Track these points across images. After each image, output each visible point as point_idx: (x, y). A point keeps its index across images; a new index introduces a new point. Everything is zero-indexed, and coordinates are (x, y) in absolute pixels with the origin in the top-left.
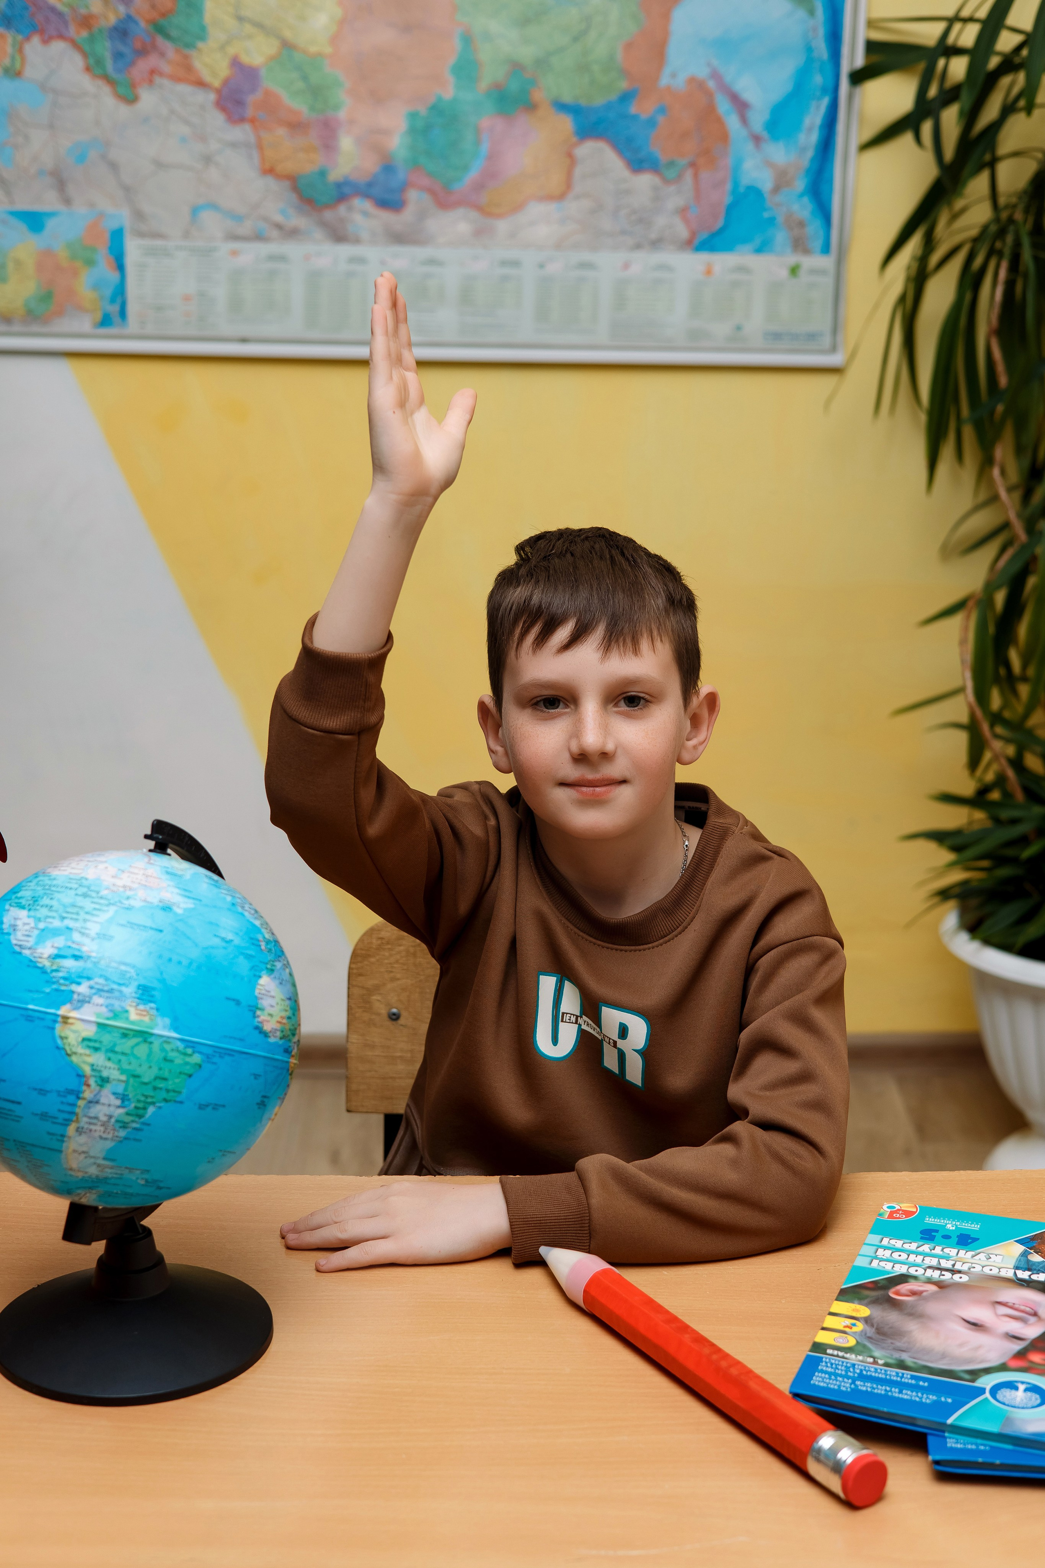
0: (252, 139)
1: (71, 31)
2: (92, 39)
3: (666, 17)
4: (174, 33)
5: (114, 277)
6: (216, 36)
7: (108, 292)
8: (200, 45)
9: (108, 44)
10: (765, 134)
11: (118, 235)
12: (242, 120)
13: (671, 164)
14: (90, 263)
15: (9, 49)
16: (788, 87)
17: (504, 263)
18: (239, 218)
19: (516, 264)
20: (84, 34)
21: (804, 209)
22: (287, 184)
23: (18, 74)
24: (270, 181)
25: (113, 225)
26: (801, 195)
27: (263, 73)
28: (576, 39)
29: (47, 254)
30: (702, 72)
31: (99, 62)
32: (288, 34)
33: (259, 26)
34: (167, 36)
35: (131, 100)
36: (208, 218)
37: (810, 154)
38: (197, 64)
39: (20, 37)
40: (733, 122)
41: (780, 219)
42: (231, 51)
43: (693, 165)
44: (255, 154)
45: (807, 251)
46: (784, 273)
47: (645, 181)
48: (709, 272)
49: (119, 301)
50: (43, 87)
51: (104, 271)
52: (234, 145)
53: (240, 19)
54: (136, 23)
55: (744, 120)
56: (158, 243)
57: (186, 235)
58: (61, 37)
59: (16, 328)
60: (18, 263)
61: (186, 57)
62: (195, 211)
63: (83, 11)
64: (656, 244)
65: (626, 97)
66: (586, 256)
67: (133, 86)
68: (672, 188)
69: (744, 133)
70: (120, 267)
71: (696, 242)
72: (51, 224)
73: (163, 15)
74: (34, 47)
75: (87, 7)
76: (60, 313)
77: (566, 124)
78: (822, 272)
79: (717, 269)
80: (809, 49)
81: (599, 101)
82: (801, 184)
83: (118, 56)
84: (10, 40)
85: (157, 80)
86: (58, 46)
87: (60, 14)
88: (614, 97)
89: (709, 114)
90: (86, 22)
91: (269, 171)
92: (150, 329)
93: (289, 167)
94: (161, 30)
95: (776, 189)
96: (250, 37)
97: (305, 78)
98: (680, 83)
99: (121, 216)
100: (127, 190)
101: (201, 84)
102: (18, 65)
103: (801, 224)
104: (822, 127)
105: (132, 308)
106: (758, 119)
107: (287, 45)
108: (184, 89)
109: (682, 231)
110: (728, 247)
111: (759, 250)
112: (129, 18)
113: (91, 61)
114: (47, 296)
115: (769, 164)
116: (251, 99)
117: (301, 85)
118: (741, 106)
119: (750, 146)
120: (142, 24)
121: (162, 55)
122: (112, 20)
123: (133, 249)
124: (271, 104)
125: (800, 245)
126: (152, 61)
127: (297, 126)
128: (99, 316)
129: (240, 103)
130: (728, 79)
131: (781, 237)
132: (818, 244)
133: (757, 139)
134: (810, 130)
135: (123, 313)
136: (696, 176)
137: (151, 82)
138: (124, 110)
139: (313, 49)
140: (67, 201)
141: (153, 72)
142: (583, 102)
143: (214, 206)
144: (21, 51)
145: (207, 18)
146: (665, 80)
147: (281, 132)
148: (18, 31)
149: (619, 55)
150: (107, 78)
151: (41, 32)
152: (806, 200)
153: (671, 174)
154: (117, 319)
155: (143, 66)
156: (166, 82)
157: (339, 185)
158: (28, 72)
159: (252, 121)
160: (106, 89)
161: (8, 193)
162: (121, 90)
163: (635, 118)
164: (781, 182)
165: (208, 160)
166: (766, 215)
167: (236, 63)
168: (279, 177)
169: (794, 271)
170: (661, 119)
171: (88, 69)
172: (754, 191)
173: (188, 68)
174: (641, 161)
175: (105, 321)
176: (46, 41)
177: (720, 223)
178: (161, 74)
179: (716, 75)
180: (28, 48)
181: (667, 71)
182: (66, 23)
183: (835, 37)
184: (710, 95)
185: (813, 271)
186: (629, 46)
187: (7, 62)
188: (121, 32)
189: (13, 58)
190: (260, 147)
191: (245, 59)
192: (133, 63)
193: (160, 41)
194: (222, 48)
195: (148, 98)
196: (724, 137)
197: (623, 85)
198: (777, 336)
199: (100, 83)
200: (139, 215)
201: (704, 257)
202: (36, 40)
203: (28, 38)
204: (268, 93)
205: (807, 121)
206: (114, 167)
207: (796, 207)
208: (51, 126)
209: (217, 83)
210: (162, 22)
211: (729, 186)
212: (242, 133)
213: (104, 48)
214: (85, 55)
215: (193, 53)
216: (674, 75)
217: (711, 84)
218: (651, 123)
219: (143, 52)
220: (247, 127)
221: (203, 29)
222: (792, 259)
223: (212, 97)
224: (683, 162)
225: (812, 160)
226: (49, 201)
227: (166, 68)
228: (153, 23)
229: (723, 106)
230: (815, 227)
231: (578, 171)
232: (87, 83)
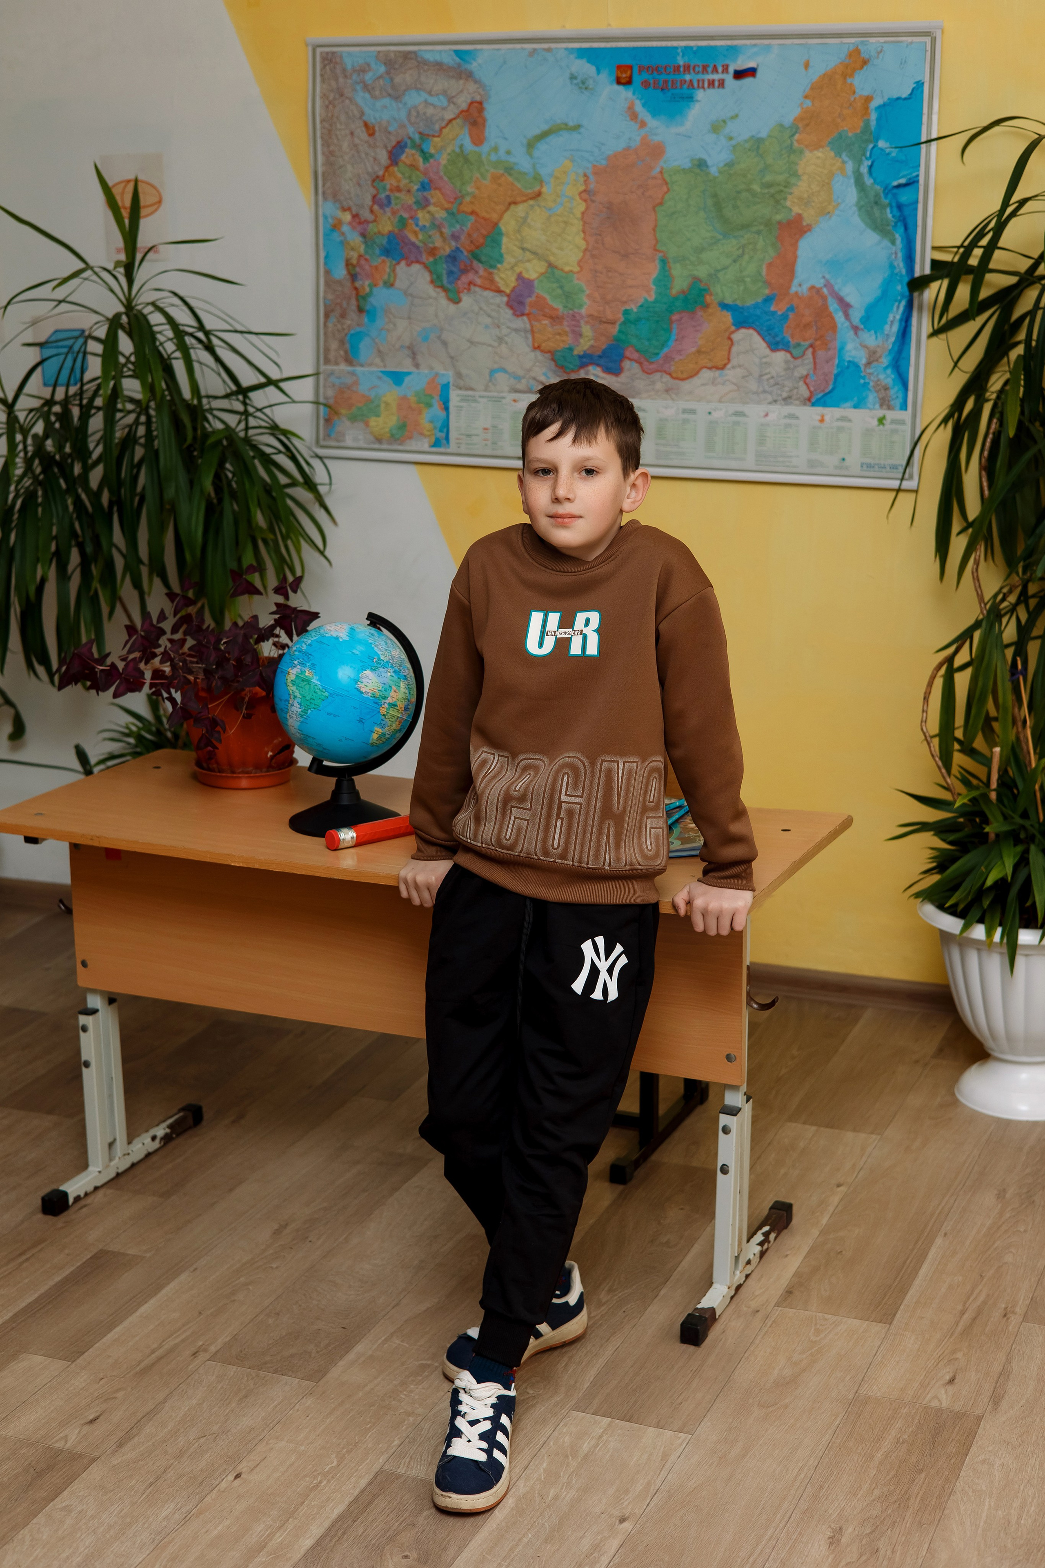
0: (528, 326)
1: (424, 258)
2: (435, 263)
3: (795, 246)
4: (484, 259)
5: (443, 414)
6: (509, 260)
7: (439, 425)
8: (499, 266)
9: (445, 266)
10: (862, 326)
11: (446, 387)
12: (523, 315)
13: (799, 345)
14: (429, 405)
15: (388, 270)
16: (878, 293)
17: (685, 411)
18: (519, 378)
19: (693, 412)
20: (431, 259)
21: (888, 377)
22: (548, 355)
23: (392, 285)
24: (538, 353)
25: (443, 381)
26: (886, 368)
27: (536, 283)
28: (735, 261)
29: (404, 398)
30: (820, 283)
31: (439, 277)
32: (552, 259)
33: (534, 253)
34: (480, 261)
35: (457, 301)
36: (500, 377)
37: (893, 339)
38: (497, 279)
39: (394, 262)
40: (839, 317)
41: (872, 384)
42: (518, 270)
43: (811, 346)
44: (530, 336)
45: (890, 408)
46: (875, 422)
47: (780, 357)
48: (822, 420)
49: (445, 430)
50: (406, 293)
51: (436, 410)
52: (516, 330)
53: (523, 249)
54: (462, 252)
55: (847, 316)
56: (470, 393)
57: (486, 389)
58: (418, 262)
59: (384, 446)
60: (387, 404)
61: (491, 274)
62: (492, 372)
63: (431, 245)
64: (787, 400)
65: (768, 300)
66: (739, 407)
67: (459, 292)
68: (799, 361)
69: (847, 324)
70: (447, 409)
71: (813, 400)
72: (407, 380)
73: (478, 247)
74: (402, 268)
75: (433, 243)
76: (410, 438)
77: (728, 318)
78: (902, 422)
79: (827, 418)
80: (892, 266)
81: (749, 302)
82: (885, 361)
83: (450, 273)
84: (388, 264)
85: (472, 287)
86: (416, 267)
87: (418, 247)
88: (760, 300)
89: (823, 312)
90: (432, 252)
91: (537, 348)
92: (463, 450)
93: (550, 345)
94: (476, 257)
95: (869, 364)
96: (528, 261)
97: (561, 287)
98: (804, 290)
99: (449, 376)
100: (452, 358)
101: (499, 291)
102: (392, 279)
103: (886, 389)
104: (901, 320)
105: (453, 435)
106: (857, 315)
107: (551, 265)
108: (487, 293)
109: (804, 392)
110: (836, 405)
111: (855, 407)
112: (458, 248)
113: (435, 276)
114: (403, 426)
115: (865, 347)
116: (528, 300)
117: (559, 291)
118: (845, 306)
119: (852, 333)
120: (465, 253)
121: (477, 272)
122: (448, 250)
123: (455, 397)
124: (541, 304)
125: (885, 403)
126: (471, 276)
127: (556, 319)
128: (433, 440)
129: (521, 303)
130: (836, 288)
131: (872, 397)
132: (898, 403)
133: (856, 329)
134: (892, 322)
135: (447, 438)
136: (814, 354)
137: (469, 290)
138: (452, 307)
139: (567, 269)
140: (417, 366)
141: (470, 283)
142: (738, 303)
143: (504, 370)
144: (394, 270)
145: (503, 250)
146: (794, 289)
147: (546, 322)
148: (393, 259)
149: (764, 272)
150: (442, 287)
151: (406, 258)
152: (889, 371)
153: (796, 352)
154: (445, 442)
155: (465, 279)
156: (477, 289)
157: (580, 357)
158: (398, 284)
159: (528, 315)
160: (443, 294)
161: (383, 360)
162: (451, 295)
163: (774, 313)
164: (873, 358)
165: (500, 340)
166: (862, 381)
167: (520, 277)
168: (542, 351)
169: (881, 421)
170: (791, 315)
171: (432, 282)
172: (853, 364)
173: (492, 281)
174: (777, 343)
175: (436, 443)
176: (408, 265)
177: (830, 387)
178: (475, 285)
179: (828, 285)
180: (398, 268)
181: (796, 282)
182: (420, 252)
183: (910, 259)
184: (824, 299)
185: (893, 422)
186: (770, 265)
187: (386, 277)
188: (452, 258)
189: (389, 275)
190: (532, 332)
191: (526, 275)
192: (458, 279)
193: (475, 263)
194: (512, 268)
195: (467, 300)
196: (834, 327)
197: (767, 291)
198: (870, 466)
199: (439, 290)
200: (459, 375)
201: (819, 410)
202: (403, 263)
203: (398, 263)
204: (538, 297)
205: (891, 318)
206: (445, 344)
207: (882, 377)
208: (409, 318)
209: (508, 291)
210: (477, 251)
211: (837, 361)
212: (522, 323)
213: (442, 268)
214: (431, 273)
215: (495, 271)
216: (800, 285)
217: (825, 291)
218: (785, 317)
219: (465, 271)
220: (525, 318)
221: (501, 256)
222: (880, 413)
223: (505, 299)
224: (807, 343)
225: (894, 343)
226: (407, 365)
227: (479, 281)
228: (471, 252)
229: (833, 306)
230: (895, 391)
231: (734, 349)
232: (431, 290)
